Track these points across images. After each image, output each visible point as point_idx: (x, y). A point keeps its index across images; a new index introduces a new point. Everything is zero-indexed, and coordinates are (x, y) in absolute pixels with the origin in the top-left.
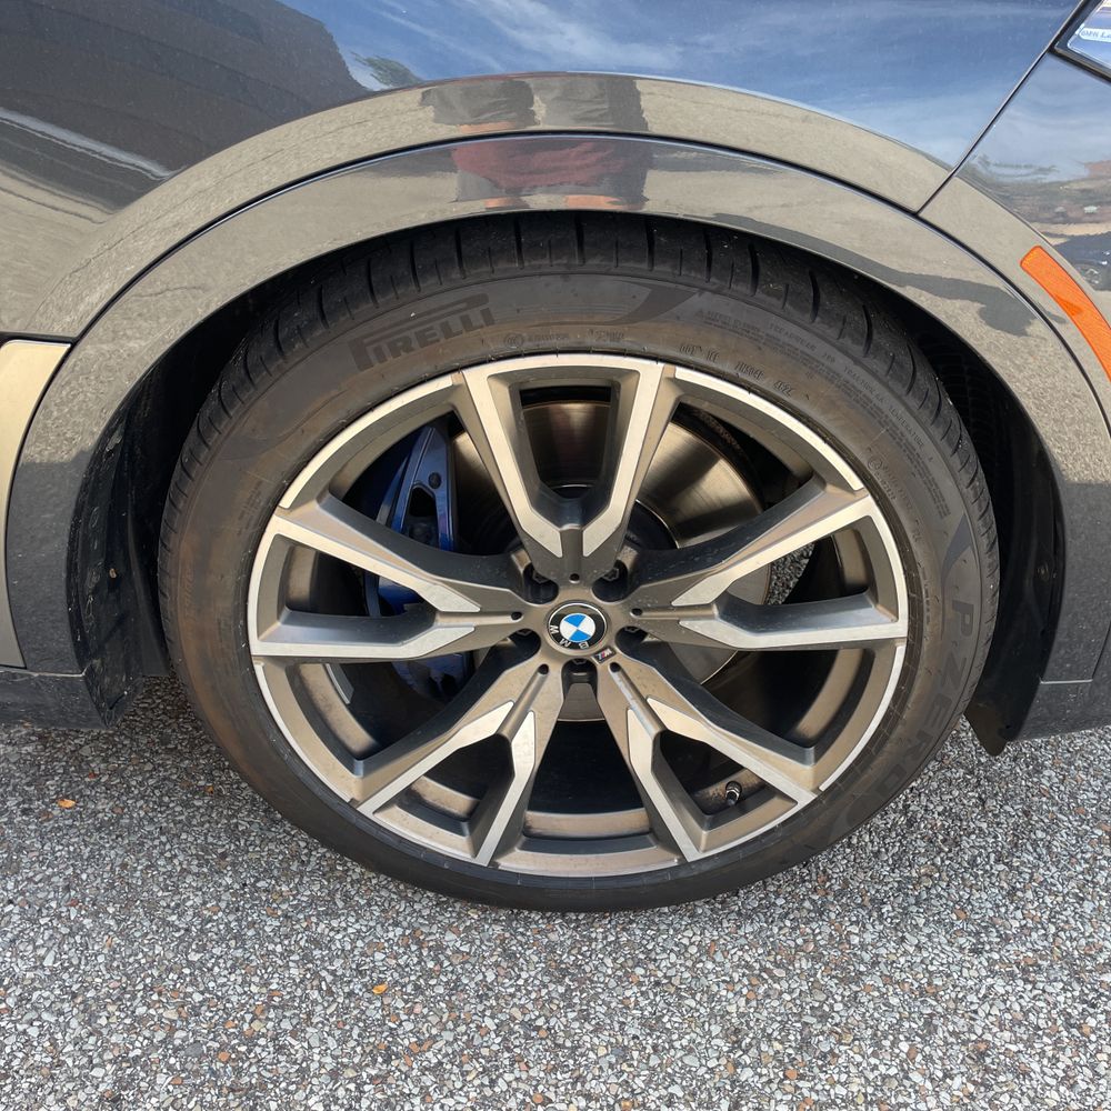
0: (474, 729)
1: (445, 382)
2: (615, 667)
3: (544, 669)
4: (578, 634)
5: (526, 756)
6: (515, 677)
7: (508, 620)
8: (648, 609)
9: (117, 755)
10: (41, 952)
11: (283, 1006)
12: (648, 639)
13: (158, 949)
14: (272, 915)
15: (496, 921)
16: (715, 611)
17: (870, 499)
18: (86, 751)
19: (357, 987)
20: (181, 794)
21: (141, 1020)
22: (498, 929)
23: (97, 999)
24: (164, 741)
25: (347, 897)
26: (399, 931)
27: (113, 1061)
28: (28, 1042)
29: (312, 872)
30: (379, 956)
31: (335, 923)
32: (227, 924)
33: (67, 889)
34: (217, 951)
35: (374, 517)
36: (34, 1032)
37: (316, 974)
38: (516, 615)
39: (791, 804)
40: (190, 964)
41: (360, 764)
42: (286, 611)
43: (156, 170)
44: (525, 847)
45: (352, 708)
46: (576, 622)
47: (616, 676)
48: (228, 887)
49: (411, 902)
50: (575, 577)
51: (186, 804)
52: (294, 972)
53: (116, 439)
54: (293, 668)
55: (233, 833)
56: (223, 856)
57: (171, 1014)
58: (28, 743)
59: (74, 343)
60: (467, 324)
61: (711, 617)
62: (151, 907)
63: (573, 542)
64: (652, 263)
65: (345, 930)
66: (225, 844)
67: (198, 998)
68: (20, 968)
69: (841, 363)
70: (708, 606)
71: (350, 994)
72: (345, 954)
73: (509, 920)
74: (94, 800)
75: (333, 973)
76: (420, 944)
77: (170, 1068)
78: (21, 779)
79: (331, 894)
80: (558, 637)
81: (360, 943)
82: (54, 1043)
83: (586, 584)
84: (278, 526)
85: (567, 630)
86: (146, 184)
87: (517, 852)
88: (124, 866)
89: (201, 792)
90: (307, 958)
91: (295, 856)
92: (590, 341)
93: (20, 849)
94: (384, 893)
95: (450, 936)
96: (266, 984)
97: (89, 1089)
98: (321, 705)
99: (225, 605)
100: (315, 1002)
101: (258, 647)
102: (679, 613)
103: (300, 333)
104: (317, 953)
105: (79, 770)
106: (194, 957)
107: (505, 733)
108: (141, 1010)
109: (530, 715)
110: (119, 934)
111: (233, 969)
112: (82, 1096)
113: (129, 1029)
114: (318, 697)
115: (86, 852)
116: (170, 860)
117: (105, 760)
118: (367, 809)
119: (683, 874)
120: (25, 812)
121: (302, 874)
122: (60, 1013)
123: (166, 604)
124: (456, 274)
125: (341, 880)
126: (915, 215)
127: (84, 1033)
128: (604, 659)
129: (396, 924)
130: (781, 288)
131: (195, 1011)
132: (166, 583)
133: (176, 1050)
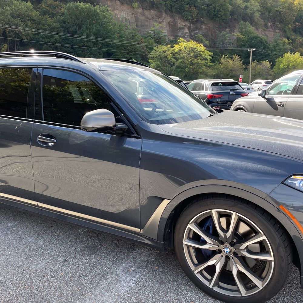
0: (211, 262)
1: (209, 211)
2: (232, 258)
3: (222, 256)
4: (227, 251)
5: (218, 269)
6: (218, 256)
7: (217, 246)
8: (237, 249)
9: (165, 263)
10: (150, 284)
11: (179, 300)
12: (238, 255)
13: (164, 288)
14: (180, 289)
15: (212, 300)
16: (245, 250)
17: (265, 236)
18: (161, 262)
19: (189, 301)
20: (172, 271)
21: (160, 295)
22: (212, 301)
23: (155, 291)
24: (171, 263)
25: (191, 290)
26: (197, 297)
27: (155, 299)
28: (146, 293)
29: (187, 286)
30: (193, 299)
31: (188, 293)
32: (174, 288)
33: (154, 278)
34: (172, 291)
35: (202, 229)
36: (147, 292)
37: (184, 298)
38: (219, 246)
39: (259, 288)
40: (168, 291)
41: (195, 266)
42: (189, 238)
43: (185, 183)
44: (218, 287)
45: (196, 256)
46: (227, 249)
47: (232, 259)
48: (175, 284)
49: (200, 294)
50: (227, 242)
51: (172, 272)
52: (181, 297)
53: (173, 212)
54: (188, 247)
55: (178, 278)
56: (176, 280)
57: (164, 296)
58: (153, 259)
59: (171, 200)
60: (212, 204)
61: (245, 251)
62: (164, 283)
63: (225, 235)
64: (234, 200)
65: (190, 294)
66: (176, 279)
67: (168, 295)
68: (146, 285)
69: (258, 216)
70: (244, 249)
71: (188, 302)
72: (189, 297)
73: (214, 301)
74: (160, 268)
75: (186, 298)
76: (200, 299)
77: (162, 302)
78: (151, 263)
79: (189, 289)
80: (224, 251)
81: (191, 296)
82: (149, 294)
83: (228, 243)
84: (189, 226)
85: (225, 250)
86: (184, 184)
87: (216, 287)
88: (162, 277)
89: (175, 271)
90: (183, 295)
91: (186, 283)
92: (227, 208)
93: (150, 271)
94: (197, 291)
95: (205, 300)
96: (177, 297)
97: (152, 300)
98: (192, 255)
99: (181, 235)
100: (183, 301)
101: (184, 242)
102: (240, 250)
103: (194, 203)
104: (185, 295)
105: (159, 264)
106: (169, 291)
107: (215, 264)
108: (160, 294)
109: (219, 263)
110: (160, 285)
111: (173, 294)
112: (151, 301)
113: (158, 296)
114: (191, 253)
115: (158, 274)
116: (168, 278)
117: (163, 264)
118: (195, 272)
119: (242, 298)
120: (151, 267)
121: (186, 286)
122: (150, 291)
123: (175, 234)
124: (212, 198)
125: (191, 288)
126: (264, 199)
127: (153, 294)
128: (231, 256)
129: (197, 296)
130: (251, 206)
131: (167, 297)
132: (175, 231)
133: (163, 300)
